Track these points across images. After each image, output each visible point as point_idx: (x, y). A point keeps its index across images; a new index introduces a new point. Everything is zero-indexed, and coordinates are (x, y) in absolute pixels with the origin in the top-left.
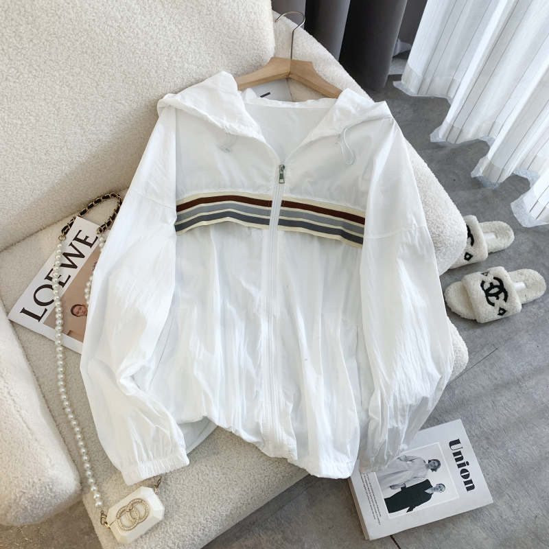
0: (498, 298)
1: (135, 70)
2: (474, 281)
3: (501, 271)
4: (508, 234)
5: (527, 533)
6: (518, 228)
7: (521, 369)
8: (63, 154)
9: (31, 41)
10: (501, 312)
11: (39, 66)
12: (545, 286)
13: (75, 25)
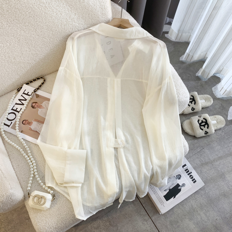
0: (204, 127)
1: (52, 25)
2: (195, 120)
3: (207, 116)
4: (210, 100)
5: (212, 226)
6: (215, 98)
7: (213, 157)
8: (21, 59)
9: (8, 11)
10: (206, 133)
11: (11, 22)
12: (225, 123)
13: (26, 5)
